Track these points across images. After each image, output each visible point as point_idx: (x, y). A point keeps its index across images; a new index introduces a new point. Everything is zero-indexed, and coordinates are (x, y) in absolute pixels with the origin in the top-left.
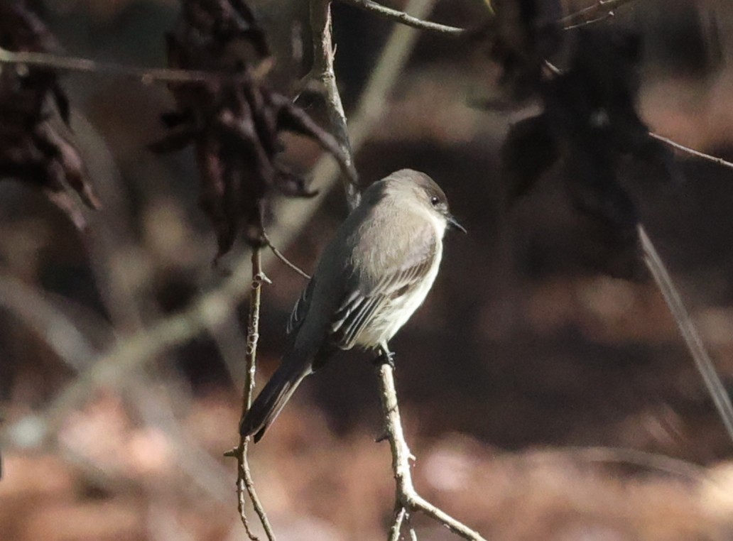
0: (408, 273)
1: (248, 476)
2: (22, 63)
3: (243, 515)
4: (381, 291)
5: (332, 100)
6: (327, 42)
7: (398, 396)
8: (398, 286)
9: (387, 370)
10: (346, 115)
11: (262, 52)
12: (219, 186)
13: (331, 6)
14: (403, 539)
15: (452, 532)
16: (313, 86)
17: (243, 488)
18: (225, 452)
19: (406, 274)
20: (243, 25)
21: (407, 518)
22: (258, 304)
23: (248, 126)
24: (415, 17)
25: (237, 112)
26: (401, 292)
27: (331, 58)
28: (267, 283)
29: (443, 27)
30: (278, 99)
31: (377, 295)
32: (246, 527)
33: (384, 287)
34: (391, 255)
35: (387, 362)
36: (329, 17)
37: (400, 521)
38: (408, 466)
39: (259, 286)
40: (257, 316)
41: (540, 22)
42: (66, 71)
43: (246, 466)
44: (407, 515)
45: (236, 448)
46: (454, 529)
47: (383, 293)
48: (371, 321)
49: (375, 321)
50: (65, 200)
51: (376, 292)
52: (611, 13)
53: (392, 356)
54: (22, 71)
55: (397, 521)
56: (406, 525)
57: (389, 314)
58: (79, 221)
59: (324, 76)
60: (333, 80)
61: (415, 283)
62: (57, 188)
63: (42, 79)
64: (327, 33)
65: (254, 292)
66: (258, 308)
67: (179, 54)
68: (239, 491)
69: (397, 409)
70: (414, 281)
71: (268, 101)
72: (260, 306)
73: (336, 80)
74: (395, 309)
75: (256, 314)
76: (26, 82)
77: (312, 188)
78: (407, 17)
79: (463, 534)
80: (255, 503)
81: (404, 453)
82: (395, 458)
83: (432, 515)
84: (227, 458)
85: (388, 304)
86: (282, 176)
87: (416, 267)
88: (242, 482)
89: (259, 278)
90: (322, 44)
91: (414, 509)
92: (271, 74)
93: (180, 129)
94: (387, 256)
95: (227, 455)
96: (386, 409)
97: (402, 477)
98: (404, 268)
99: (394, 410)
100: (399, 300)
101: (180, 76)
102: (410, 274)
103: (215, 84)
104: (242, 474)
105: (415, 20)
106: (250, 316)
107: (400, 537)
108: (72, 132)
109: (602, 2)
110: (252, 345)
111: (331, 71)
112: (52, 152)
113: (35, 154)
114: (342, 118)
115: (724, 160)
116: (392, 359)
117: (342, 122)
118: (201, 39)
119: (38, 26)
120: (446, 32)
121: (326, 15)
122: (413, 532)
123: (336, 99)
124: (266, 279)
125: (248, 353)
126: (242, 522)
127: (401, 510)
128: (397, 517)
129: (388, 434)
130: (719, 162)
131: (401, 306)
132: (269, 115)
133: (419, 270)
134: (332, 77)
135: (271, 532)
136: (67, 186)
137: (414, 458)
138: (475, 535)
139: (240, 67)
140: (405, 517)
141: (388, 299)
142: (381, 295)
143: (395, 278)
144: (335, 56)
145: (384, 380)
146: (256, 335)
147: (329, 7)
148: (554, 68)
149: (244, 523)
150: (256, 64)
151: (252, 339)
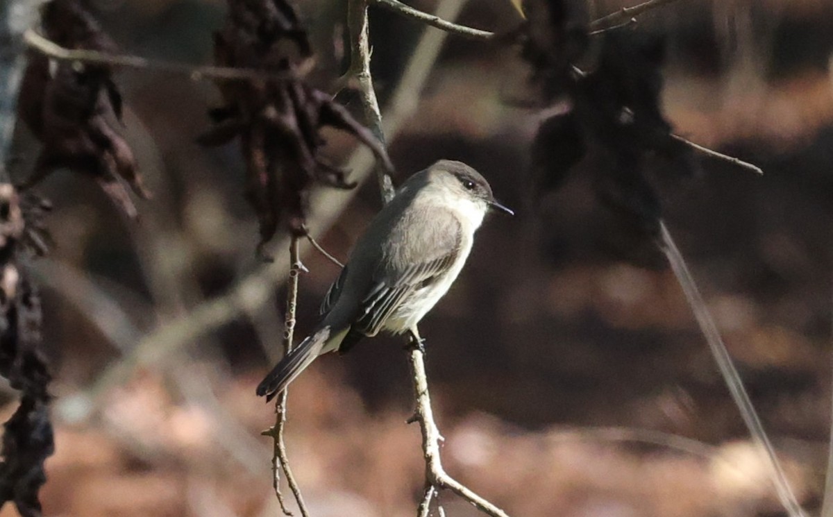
0: (433, 265)
1: (284, 454)
2: (77, 59)
3: (278, 491)
4: (406, 282)
5: (368, 99)
6: (364, 43)
7: (428, 380)
8: (422, 277)
9: (418, 356)
10: (381, 112)
11: (305, 51)
12: (264, 178)
13: (368, 9)
14: (431, 515)
15: (478, 509)
16: (352, 83)
17: (278, 465)
18: (263, 431)
19: (430, 267)
20: (287, 25)
21: (436, 496)
22: (295, 292)
23: (291, 121)
24: (447, 20)
25: (281, 108)
26: (426, 283)
27: (367, 59)
28: (305, 272)
29: (474, 31)
30: (319, 95)
31: (402, 285)
32: (280, 502)
33: (408, 279)
34: (416, 249)
35: (418, 348)
36: (366, 21)
37: (429, 498)
38: (437, 447)
39: (297, 275)
40: (294, 303)
41: (570, 25)
42: (119, 67)
43: (282, 446)
44: (436, 493)
45: (272, 427)
46: (480, 507)
47: (408, 284)
48: (396, 311)
49: (399, 309)
50: (117, 189)
51: (400, 284)
52: (634, 19)
53: (422, 343)
54: (78, 67)
55: (426, 498)
56: (435, 503)
57: (413, 303)
58: (131, 210)
59: (360, 76)
60: (370, 80)
61: (440, 274)
62: (110, 179)
63: (96, 75)
64: (364, 35)
65: (292, 280)
66: (295, 296)
67: (226, 52)
68: (275, 468)
69: (427, 392)
70: (438, 273)
71: (310, 98)
72: (298, 294)
73: (372, 80)
74: (419, 298)
75: (293, 301)
76: (81, 78)
77: (350, 180)
78: (440, 21)
79: (489, 512)
80: (289, 479)
81: (434, 434)
82: (425, 439)
83: (459, 493)
84: (264, 436)
85: (412, 294)
86: (323, 168)
87: (440, 260)
88: (278, 459)
89: (297, 267)
90: (359, 45)
91: (442, 487)
92: (313, 73)
93: (227, 122)
94: (412, 250)
95: (264, 434)
96: (417, 391)
97: (431, 457)
98: (428, 260)
99: (424, 393)
100: (423, 290)
101: (228, 73)
102: (435, 266)
103: (260, 81)
104: (277, 452)
105: (448, 24)
106: (288, 302)
107: (429, 514)
108: (123, 126)
109: (625, 9)
110: (289, 330)
111: (367, 71)
112: (105, 144)
113: (89, 146)
114: (377, 116)
115: (740, 159)
116: (422, 345)
117: (378, 120)
118: (247, 38)
119: (93, 25)
120: (478, 36)
121: (363, 19)
122: (441, 509)
123: (372, 97)
124: (304, 268)
125: (285, 338)
126: (276, 497)
127: (430, 489)
128: (426, 495)
129: (419, 416)
130: (734, 161)
131: (425, 296)
132: (311, 111)
133: (444, 263)
134: (368, 76)
135: (305, 508)
136: (118, 177)
137: (442, 439)
138: (500, 512)
139: (284, 65)
140: (433, 495)
141: (412, 290)
142: (405, 285)
143: (419, 270)
144: (371, 57)
145: (415, 365)
146: (293, 321)
147: (366, 11)
148: (579, 71)
149: (279, 498)
150: (298, 64)
151: (289, 324)
